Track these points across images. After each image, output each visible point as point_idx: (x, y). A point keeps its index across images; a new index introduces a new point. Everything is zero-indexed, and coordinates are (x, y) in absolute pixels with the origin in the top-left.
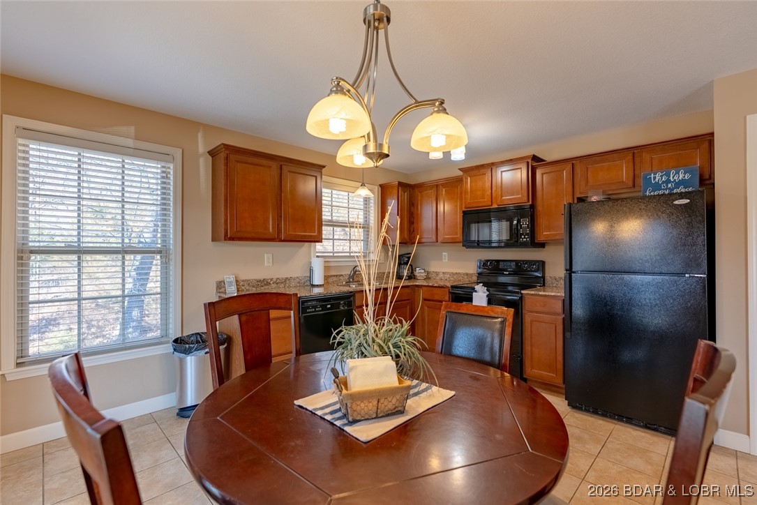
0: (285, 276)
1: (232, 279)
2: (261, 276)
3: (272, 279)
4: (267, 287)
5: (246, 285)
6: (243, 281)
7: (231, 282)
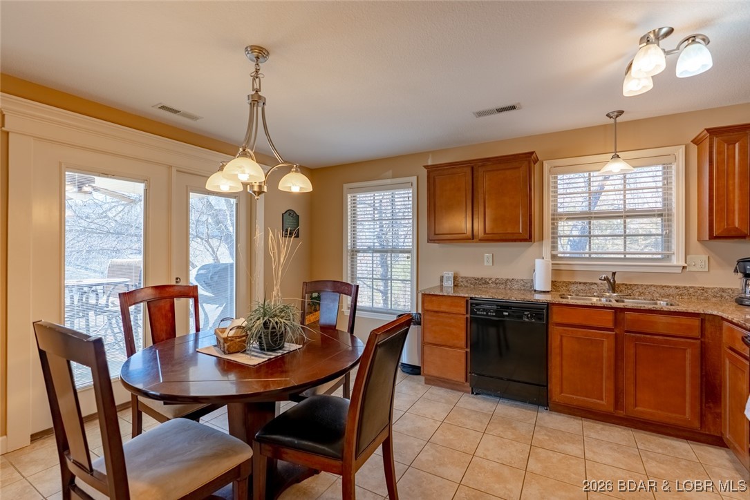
0: (505, 277)
1: (451, 275)
2: (479, 275)
3: (490, 279)
4: (485, 286)
5: (465, 282)
6: (462, 278)
7: (449, 278)
